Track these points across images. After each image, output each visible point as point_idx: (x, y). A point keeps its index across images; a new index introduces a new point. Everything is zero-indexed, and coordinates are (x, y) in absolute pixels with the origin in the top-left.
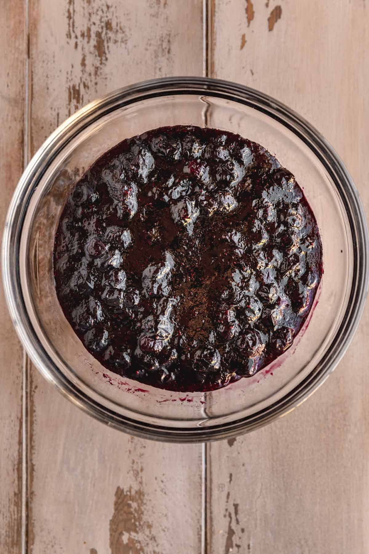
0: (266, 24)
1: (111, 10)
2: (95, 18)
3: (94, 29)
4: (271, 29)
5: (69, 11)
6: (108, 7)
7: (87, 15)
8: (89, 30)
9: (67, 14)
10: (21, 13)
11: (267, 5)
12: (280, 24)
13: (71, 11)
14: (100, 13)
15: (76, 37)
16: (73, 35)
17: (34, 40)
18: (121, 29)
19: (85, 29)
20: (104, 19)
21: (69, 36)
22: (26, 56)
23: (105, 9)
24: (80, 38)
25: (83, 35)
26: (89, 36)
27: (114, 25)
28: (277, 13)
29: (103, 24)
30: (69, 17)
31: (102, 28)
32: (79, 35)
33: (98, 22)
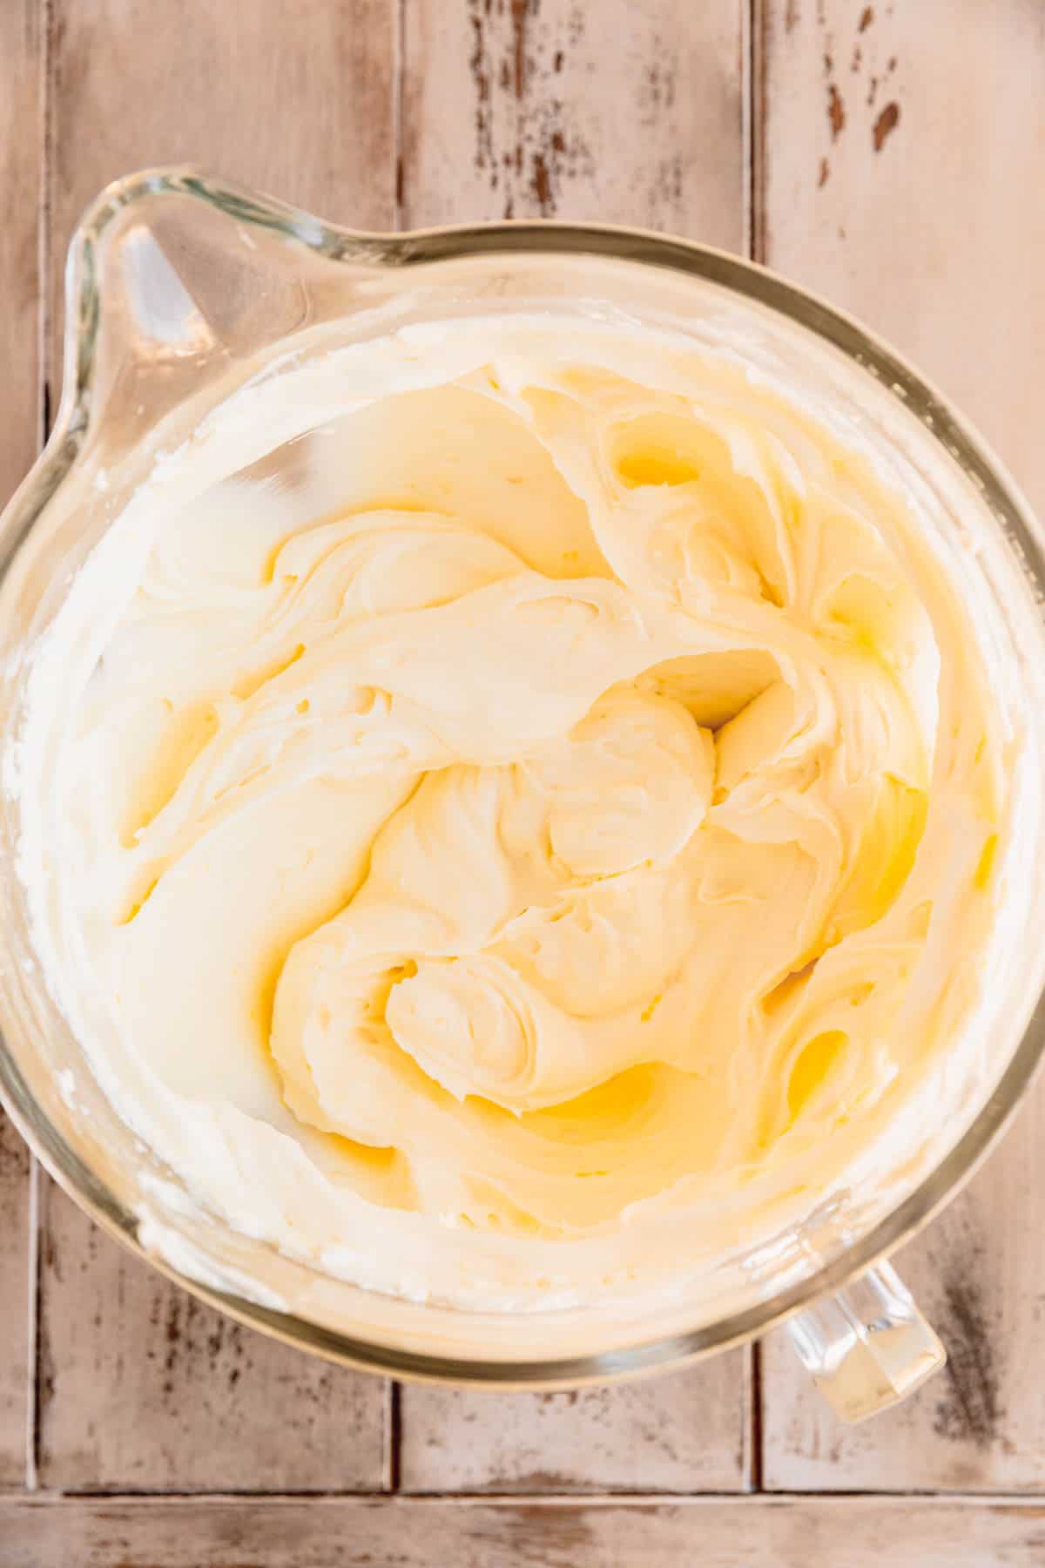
0: (868, 138)
1: (565, 110)
2: (532, 128)
3: (530, 150)
4: (878, 145)
5: (480, 115)
6: (557, 106)
7: (515, 121)
8: (519, 151)
9: (475, 120)
10: (385, 119)
11: (871, 101)
12: (895, 139)
13: (485, 113)
14: (541, 118)
15: (494, 165)
16: (488, 161)
17: (410, 170)
18: (583, 148)
19: (511, 150)
20: (551, 130)
21: (480, 162)
22: (392, 202)
23: (551, 109)
24: (501, 168)
25: (507, 161)
26: (519, 163)
27: (568, 140)
28: (890, 118)
29: (548, 140)
30: (481, 126)
31: (545, 147)
32: (499, 158)
33: (536, 135)
